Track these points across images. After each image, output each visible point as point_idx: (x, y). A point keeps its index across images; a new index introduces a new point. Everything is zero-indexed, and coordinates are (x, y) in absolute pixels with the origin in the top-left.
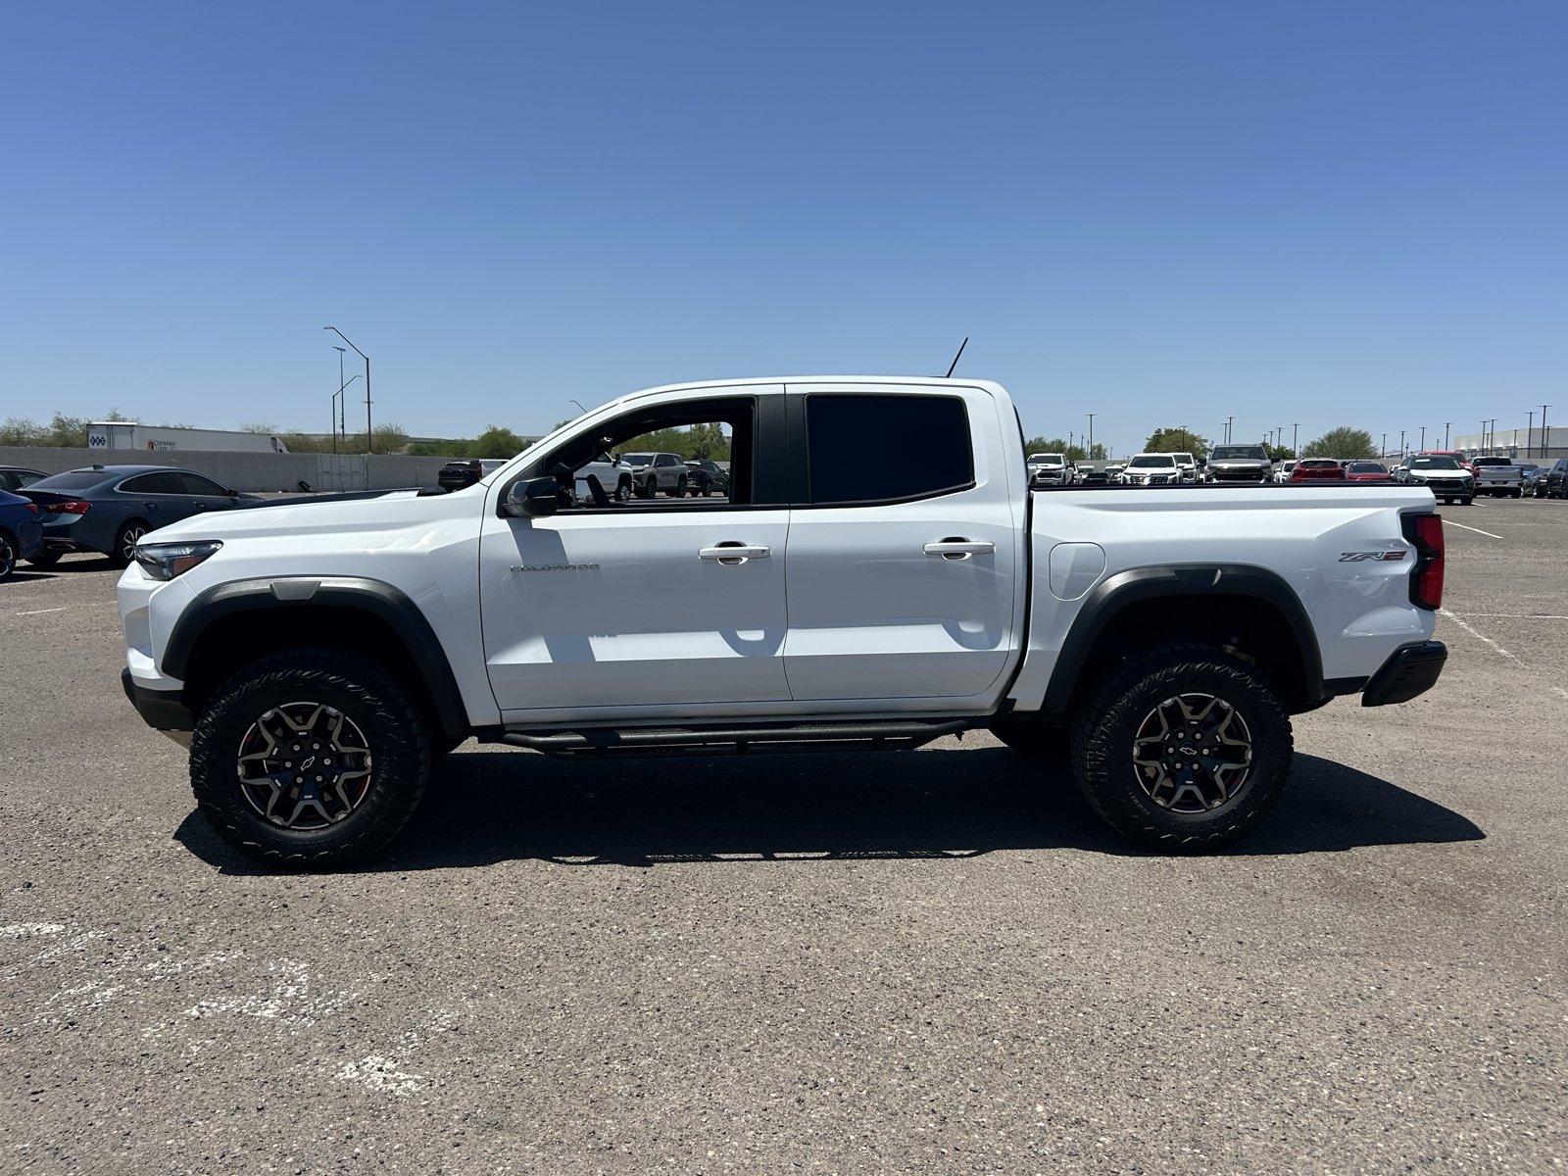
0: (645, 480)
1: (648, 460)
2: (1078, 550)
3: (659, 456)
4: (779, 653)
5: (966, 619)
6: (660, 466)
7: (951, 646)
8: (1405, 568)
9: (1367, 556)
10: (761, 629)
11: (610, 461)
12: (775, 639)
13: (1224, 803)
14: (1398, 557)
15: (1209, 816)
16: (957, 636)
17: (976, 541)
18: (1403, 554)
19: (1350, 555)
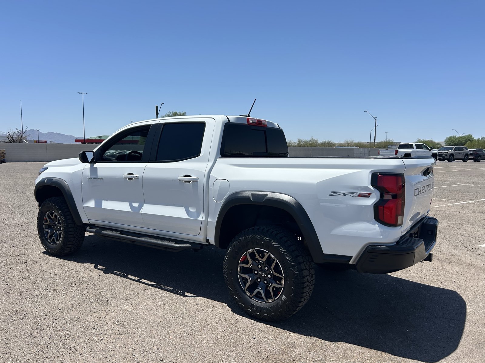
0: (448, 156)
1: (451, 149)
2: (222, 182)
3: (456, 147)
4: (140, 212)
5: (191, 206)
6: (455, 151)
7: (185, 216)
8: (370, 202)
9: (347, 194)
10: (138, 203)
11: (428, 149)
12: (140, 207)
13: (273, 302)
14: (368, 195)
15: (266, 305)
16: (188, 212)
17: (193, 177)
18: (370, 194)
19: (336, 193)
